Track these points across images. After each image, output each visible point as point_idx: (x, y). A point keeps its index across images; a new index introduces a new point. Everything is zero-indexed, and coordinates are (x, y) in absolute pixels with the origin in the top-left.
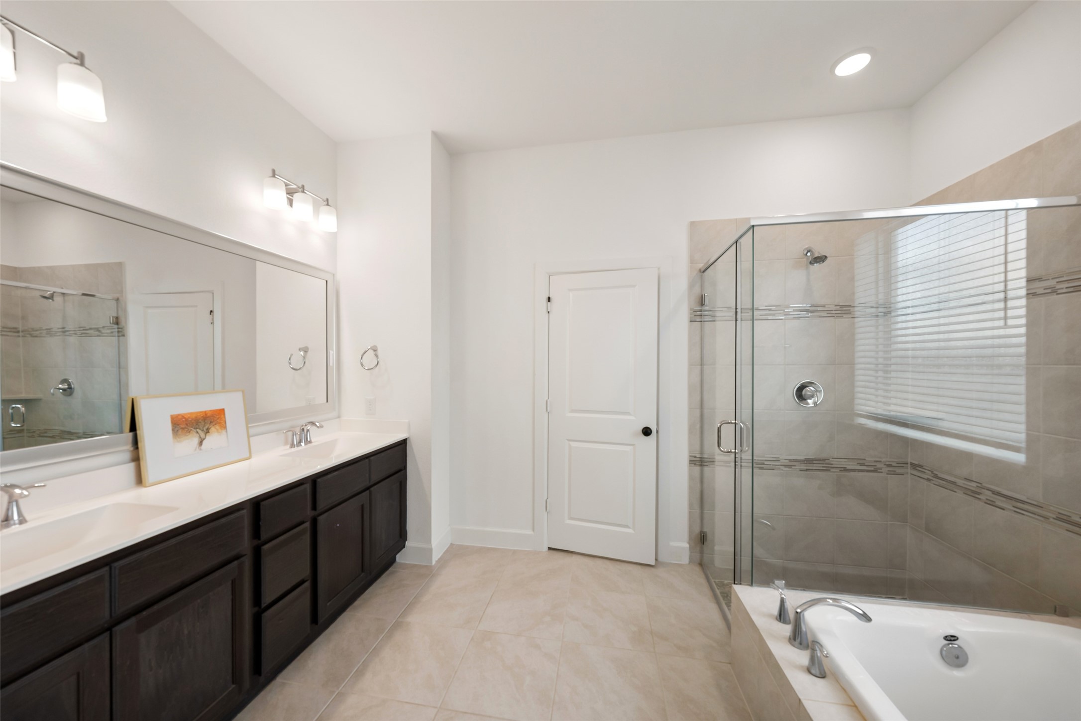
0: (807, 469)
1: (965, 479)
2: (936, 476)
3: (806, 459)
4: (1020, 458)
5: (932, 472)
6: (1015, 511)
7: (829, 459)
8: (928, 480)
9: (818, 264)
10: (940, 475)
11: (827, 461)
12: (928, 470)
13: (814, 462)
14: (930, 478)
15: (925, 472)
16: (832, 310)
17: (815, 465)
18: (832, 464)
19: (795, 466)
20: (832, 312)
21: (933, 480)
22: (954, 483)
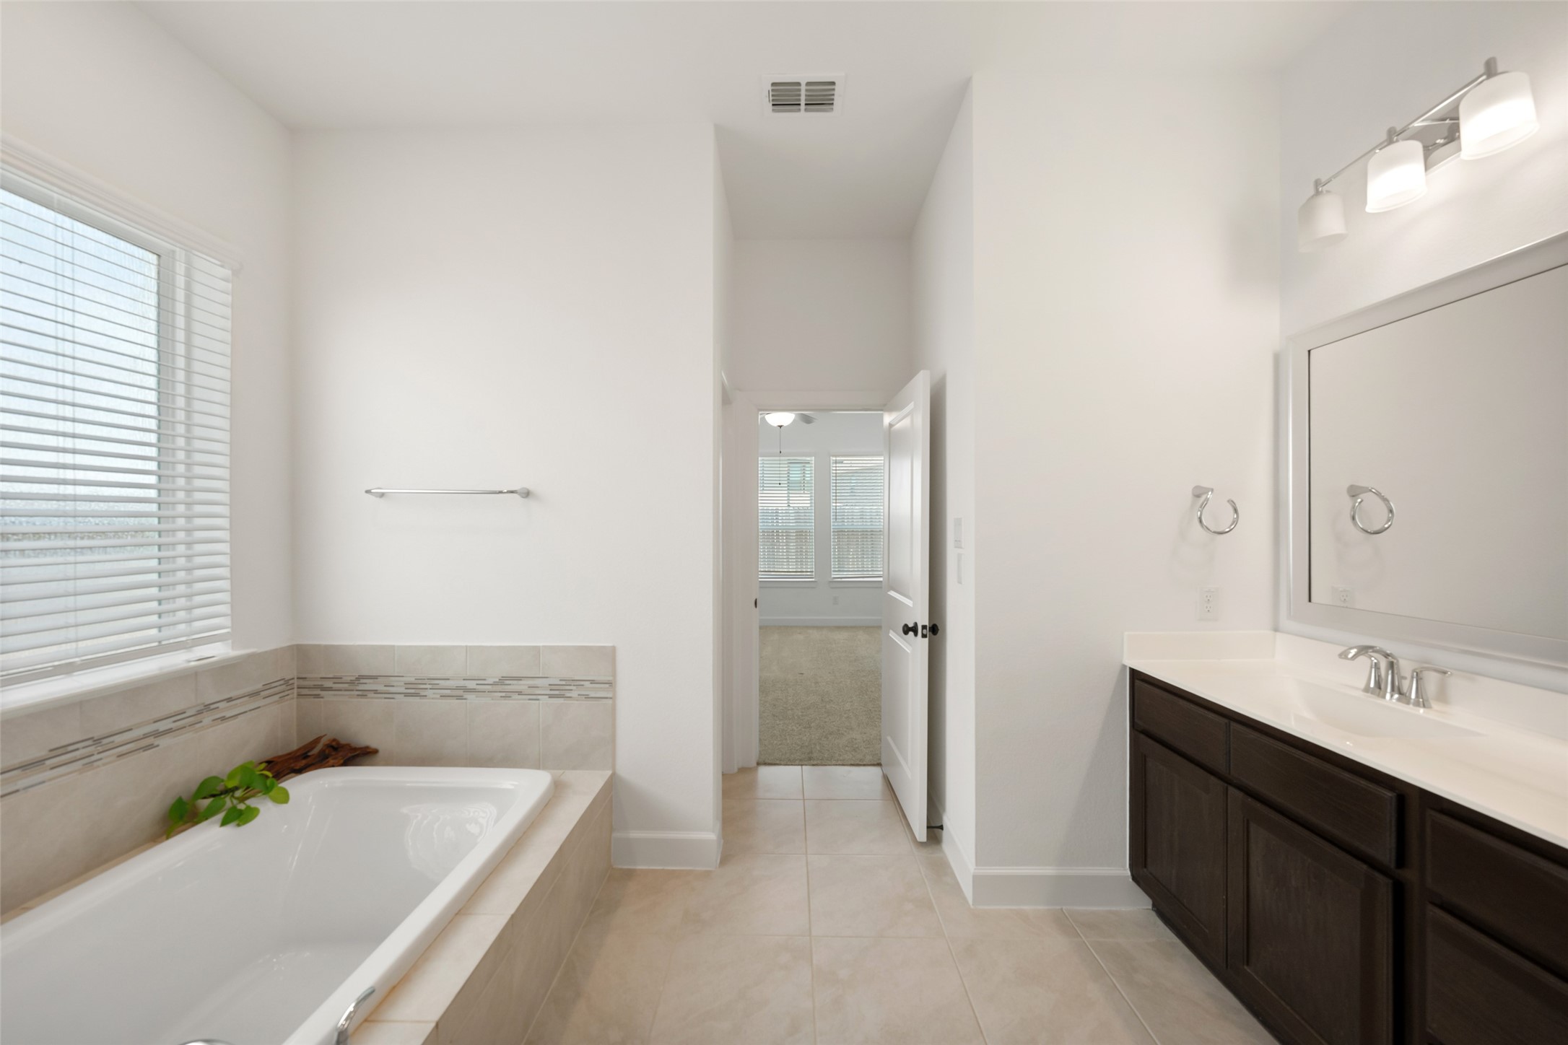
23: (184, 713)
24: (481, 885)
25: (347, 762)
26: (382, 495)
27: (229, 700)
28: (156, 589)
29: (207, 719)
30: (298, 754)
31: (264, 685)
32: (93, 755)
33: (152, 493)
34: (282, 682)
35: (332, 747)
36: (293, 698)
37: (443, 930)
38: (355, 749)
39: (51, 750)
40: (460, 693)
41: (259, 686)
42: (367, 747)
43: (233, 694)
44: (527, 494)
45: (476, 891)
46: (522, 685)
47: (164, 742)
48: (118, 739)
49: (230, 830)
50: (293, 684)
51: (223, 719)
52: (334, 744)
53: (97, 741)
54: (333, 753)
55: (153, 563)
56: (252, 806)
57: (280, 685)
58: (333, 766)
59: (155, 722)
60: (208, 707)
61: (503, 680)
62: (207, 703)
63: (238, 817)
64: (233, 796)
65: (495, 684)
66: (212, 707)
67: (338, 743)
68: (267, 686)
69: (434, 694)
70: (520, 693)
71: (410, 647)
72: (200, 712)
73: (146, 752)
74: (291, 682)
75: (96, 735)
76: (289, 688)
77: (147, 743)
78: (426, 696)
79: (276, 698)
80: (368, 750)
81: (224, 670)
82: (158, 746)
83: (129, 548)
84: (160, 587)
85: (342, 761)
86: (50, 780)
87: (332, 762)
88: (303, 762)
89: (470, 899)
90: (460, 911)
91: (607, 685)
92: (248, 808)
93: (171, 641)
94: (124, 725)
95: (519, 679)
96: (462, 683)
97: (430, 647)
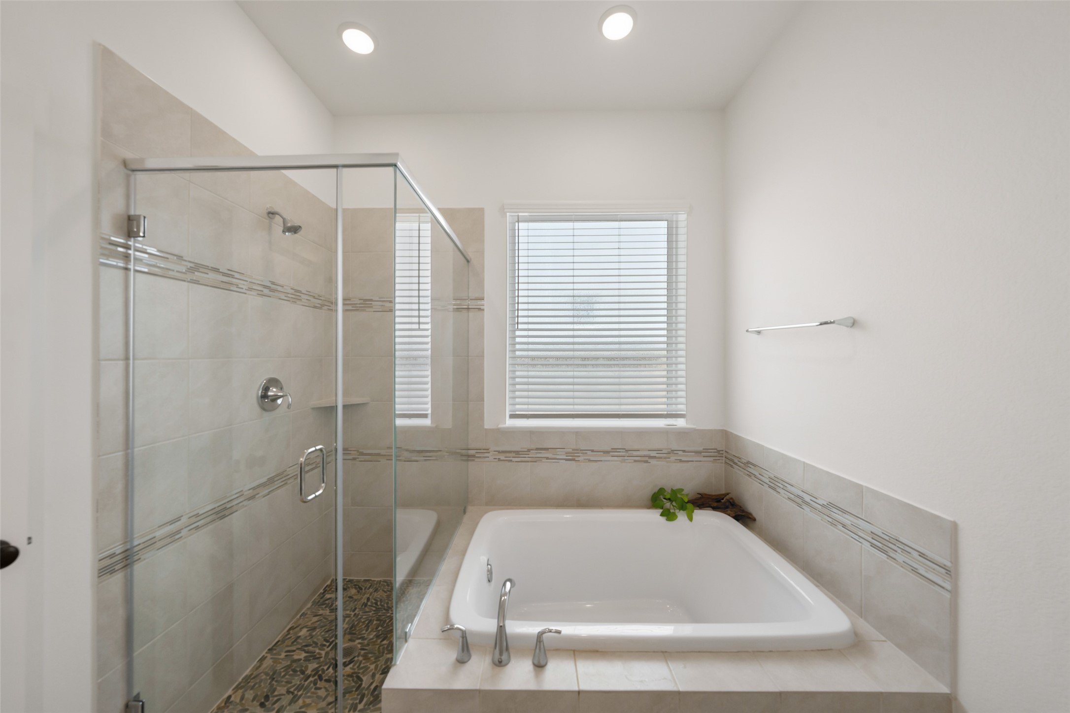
0: (270, 492)
1: (388, 448)
2: (362, 454)
3: (269, 479)
4: (427, 422)
5: (358, 451)
6: (425, 460)
7: (286, 471)
8: (354, 459)
9: (290, 234)
10: (365, 452)
11: (285, 474)
12: (354, 451)
13: (276, 479)
14: (357, 457)
15: (350, 453)
16: (289, 294)
17: (276, 483)
18: (288, 475)
19: (258, 494)
20: (289, 295)
21: (358, 458)
22: (379, 455)
23: (662, 451)
24: (695, 652)
25: (737, 518)
26: (759, 332)
27: (684, 451)
28: (666, 386)
29: (673, 458)
30: (713, 497)
31: (704, 449)
32: (625, 456)
33: (665, 339)
34: (715, 451)
35: (730, 502)
36: (722, 463)
37: (646, 652)
38: (743, 511)
39: (612, 449)
40: (800, 501)
41: (701, 449)
42: (750, 514)
43: (686, 449)
44: (854, 323)
45: (688, 652)
46: (847, 520)
47: (653, 462)
48: (635, 453)
49: (663, 519)
50: (723, 454)
51: (681, 461)
52: (731, 501)
53: (627, 451)
54: (731, 507)
55: (665, 373)
56: (677, 514)
57: (714, 452)
58: (729, 515)
59: (649, 451)
60: (673, 451)
61: (830, 505)
62: (673, 449)
63: (669, 515)
64: (671, 503)
65: (823, 506)
66: (675, 452)
67: (734, 502)
68: (706, 450)
69: (784, 494)
70: (844, 526)
71: (771, 449)
72: (669, 453)
73: (645, 464)
74: (721, 452)
75: (627, 448)
76: (720, 455)
77: (646, 459)
78: (779, 493)
79: (712, 459)
80: (750, 516)
81: (682, 434)
82: (650, 463)
83: (654, 365)
84: (667, 385)
85: (734, 515)
86: (612, 461)
87: (729, 512)
88: (715, 504)
89: (679, 652)
90: (666, 652)
91: (943, 571)
92: (674, 514)
93: (674, 413)
94: (636, 447)
95: (844, 511)
96: (801, 494)
97: (783, 454)
